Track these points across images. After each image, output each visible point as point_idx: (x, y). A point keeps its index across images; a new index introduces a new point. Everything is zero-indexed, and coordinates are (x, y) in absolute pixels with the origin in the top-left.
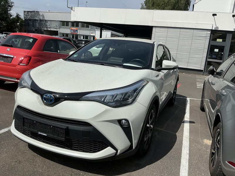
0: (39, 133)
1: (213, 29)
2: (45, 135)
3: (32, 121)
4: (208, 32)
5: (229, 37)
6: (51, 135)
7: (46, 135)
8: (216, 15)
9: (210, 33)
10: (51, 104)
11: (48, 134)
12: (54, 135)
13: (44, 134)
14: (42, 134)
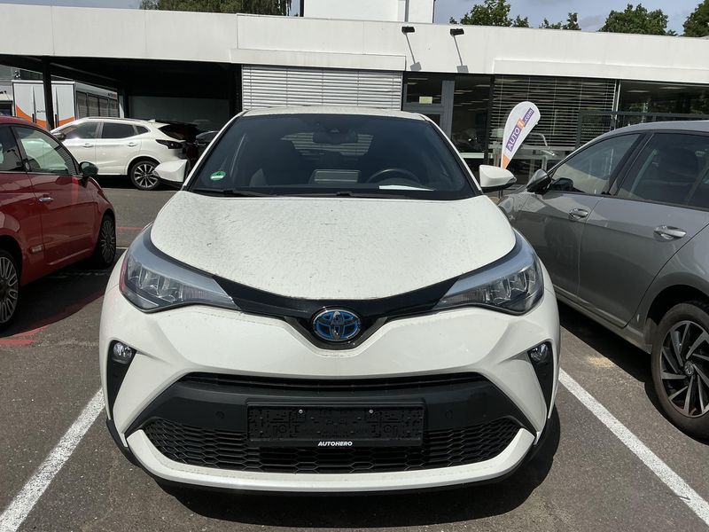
0: (320, 444)
1: (409, 69)
2: (346, 444)
3: (287, 412)
4: (395, 80)
5: (448, 90)
6: (369, 440)
7: (350, 444)
8: (411, 30)
9: (400, 80)
10: (353, 340)
11: (357, 440)
12: (380, 436)
13: (341, 444)
14: (334, 444)
